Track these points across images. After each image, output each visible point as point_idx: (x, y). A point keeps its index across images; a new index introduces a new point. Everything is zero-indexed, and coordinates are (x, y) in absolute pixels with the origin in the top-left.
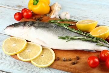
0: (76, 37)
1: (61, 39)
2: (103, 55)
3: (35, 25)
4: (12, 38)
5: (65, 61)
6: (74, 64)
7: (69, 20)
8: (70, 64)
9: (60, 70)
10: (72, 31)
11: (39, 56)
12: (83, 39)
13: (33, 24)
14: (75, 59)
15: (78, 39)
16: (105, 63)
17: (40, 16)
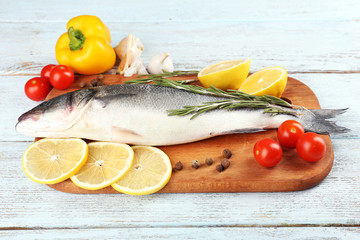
0: (211, 103)
1: (176, 116)
2: (286, 134)
3: (100, 95)
4: (44, 143)
5: (197, 167)
6: (222, 168)
7: (176, 72)
8: (214, 172)
9: (193, 191)
10: (197, 93)
11: (131, 170)
12: (229, 105)
13: (92, 95)
14: (221, 158)
15: (217, 108)
16: (295, 150)
17: (95, 77)
